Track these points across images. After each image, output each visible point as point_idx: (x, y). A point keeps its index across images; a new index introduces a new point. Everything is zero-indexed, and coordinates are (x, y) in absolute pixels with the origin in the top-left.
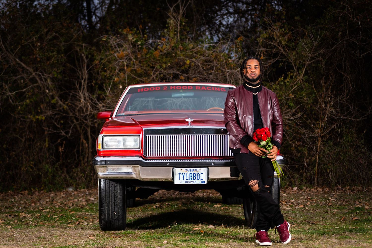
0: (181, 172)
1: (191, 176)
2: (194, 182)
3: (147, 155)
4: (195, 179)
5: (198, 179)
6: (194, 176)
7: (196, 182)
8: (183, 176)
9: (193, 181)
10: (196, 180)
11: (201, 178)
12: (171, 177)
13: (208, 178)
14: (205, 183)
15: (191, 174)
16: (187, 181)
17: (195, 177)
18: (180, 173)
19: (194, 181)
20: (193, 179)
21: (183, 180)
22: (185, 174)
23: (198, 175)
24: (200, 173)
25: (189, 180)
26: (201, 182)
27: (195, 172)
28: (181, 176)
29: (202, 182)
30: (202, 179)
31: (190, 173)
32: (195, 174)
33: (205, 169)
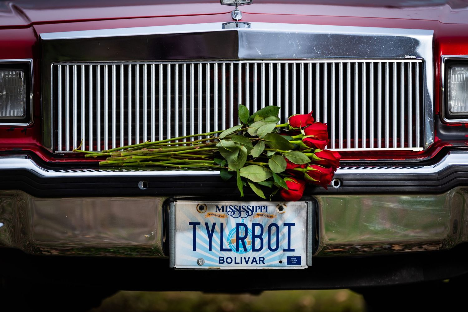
0: (200, 218)
1: (242, 235)
2: (254, 260)
3: (56, 148)
4: (258, 246)
5: (274, 247)
6: (254, 237)
7: (262, 260)
8: (210, 236)
9: (251, 254)
10: (265, 252)
11: (284, 244)
12: (158, 241)
13: (316, 242)
14: (303, 265)
15: (242, 228)
16: (225, 254)
17: (258, 241)
18: (195, 225)
19: (257, 255)
20: (249, 246)
21: (208, 254)
22: (218, 228)
23: (274, 229)
24: (280, 223)
25: (233, 254)
26: (285, 260)
27: (260, 220)
28: (202, 234)
29: (289, 259)
30: (289, 249)
31: (240, 221)
32: (258, 229)
33: (303, 203)
